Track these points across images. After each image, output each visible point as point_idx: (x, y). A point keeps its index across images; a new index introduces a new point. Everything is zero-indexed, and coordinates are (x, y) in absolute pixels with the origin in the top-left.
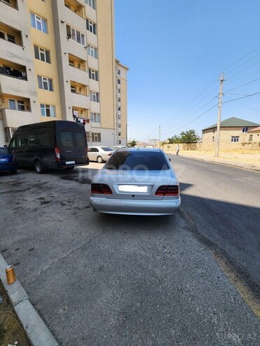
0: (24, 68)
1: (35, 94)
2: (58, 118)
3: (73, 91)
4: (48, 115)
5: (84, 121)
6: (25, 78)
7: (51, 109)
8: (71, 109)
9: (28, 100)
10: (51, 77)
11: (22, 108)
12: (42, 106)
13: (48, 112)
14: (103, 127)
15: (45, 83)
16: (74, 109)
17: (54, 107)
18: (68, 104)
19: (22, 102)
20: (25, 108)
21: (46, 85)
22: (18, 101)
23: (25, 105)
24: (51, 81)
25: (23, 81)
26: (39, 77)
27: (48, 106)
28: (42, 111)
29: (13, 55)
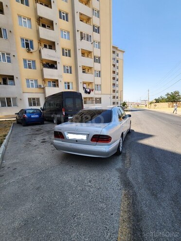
0: (56, 62)
1: (61, 76)
2: (74, 90)
3: (84, 72)
4: (69, 88)
5: (90, 90)
6: (56, 68)
7: (70, 84)
8: (82, 83)
9: (57, 80)
10: (70, 65)
11: (55, 86)
12: (65, 83)
13: (69, 86)
14: (102, 93)
15: (67, 69)
16: (84, 83)
17: (72, 83)
18: (80, 81)
21: (68, 70)
22: (53, 82)
23: (56, 84)
24: (71, 67)
25: (55, 70)
26: (64, 66)
27: (68, 83)
28: (65, 86)
29: (50, 56)
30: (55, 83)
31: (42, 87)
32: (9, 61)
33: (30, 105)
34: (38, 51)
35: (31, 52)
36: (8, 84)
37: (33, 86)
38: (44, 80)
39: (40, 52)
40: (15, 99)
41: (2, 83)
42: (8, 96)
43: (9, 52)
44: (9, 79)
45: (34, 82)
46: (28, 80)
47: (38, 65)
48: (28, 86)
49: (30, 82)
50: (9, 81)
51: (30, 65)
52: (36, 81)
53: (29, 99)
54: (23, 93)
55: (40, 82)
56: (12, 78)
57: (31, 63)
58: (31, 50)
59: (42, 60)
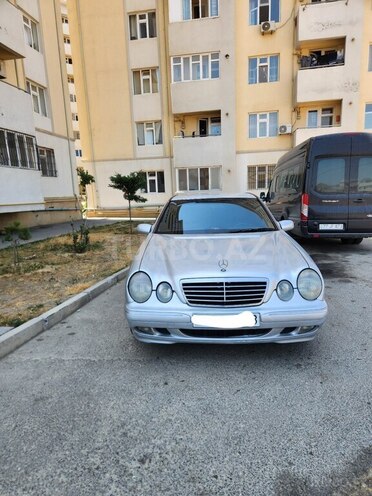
0: (341, 42)
1: (355, 86)
6: (341, 61)
9: (339, 103)
11: (329, 123)
12: (370, 108)
19: (331, 110)
20: (334, 120)
23: (333, 114)
25: (336, 68)
28: (368, 117)
31: (289, 131)
32: (215, 75)
33: (251, 185)
34: (292, 22)
35: (272, 32)
36: (210, 132)
37: (263, 133)
38: (297, 109)
39: (296, 21)
40: (217, 169)
41: (198, 133)
42: (204, 166)
43: (215, 50)
44: (213, 122)
45: (267, 120)
46: (252, 116)
47: (287, 63)
48: (252, 134)
49: (259, 120)
50: (211, 127)
51: (262, 70)
52: (274, 115)
53: (251, 169)
54: (238, 153)
55: (285, 118)
56: (216, 117)
57: (268, 64)
58: (273, 25)
59: (298, 46)
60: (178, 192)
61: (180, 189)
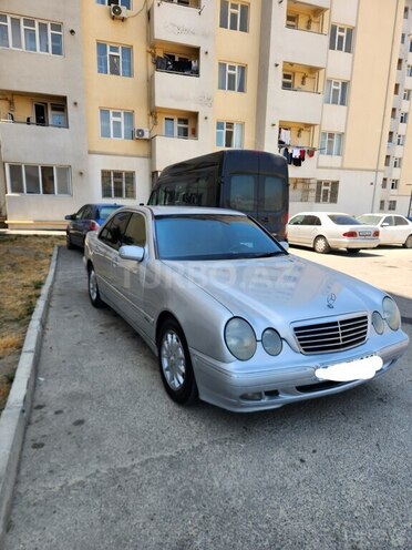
0: (195, 51)
1: (208, 101)
2: (248, 146)
3: (286, 86)
4: (229, 143)
5: (303, 152)
6: (196, 73)
7: (236, 131)
8: (277, 128)
9: (195, 115)
10: (243, 62)
11: (184, 133)
12: (220, 125)
13: (229, 136)
14: (345, 166)
15: (232, 77)
16: (284, 126)
17: (242, 125)
18: (272, 117)
19: (186, 122)
20: (190, 132)
21: (233, 80)
22: (180, 120)
23: (190, 127)
24: (243, 69)
25: (192, 79)
26: (222, 66)
27: (230, 125)
28: (219, 135)
29: (181, 30)
30: (188, 123)
31: (147, 136)
32: (57, 50)
33: (106, 193)
34: (143, 15)
35: (123, 19)
36: (50, 122)
37: (117, 134)
38: (154, 113)
39: (149, 15)
40: (65, 170)
41: (33, 120)
42: (48, 163)
43: (58, 19)
44: (53, 109)
45: (121, 119)
46: (104, 113)
47: (141, 61)
48: (105, 133)
49: (112, 119)
50: (51, 116)
51: (114, 61)
52: (130, 115)
53: (105, 175)
54: (90, 152)
55: (141, 121)
56: (60, 104)
57: (119, 54)
58: (125, 12)
59: (152, 45)
60: (9, 194)
61: (13, 191)
